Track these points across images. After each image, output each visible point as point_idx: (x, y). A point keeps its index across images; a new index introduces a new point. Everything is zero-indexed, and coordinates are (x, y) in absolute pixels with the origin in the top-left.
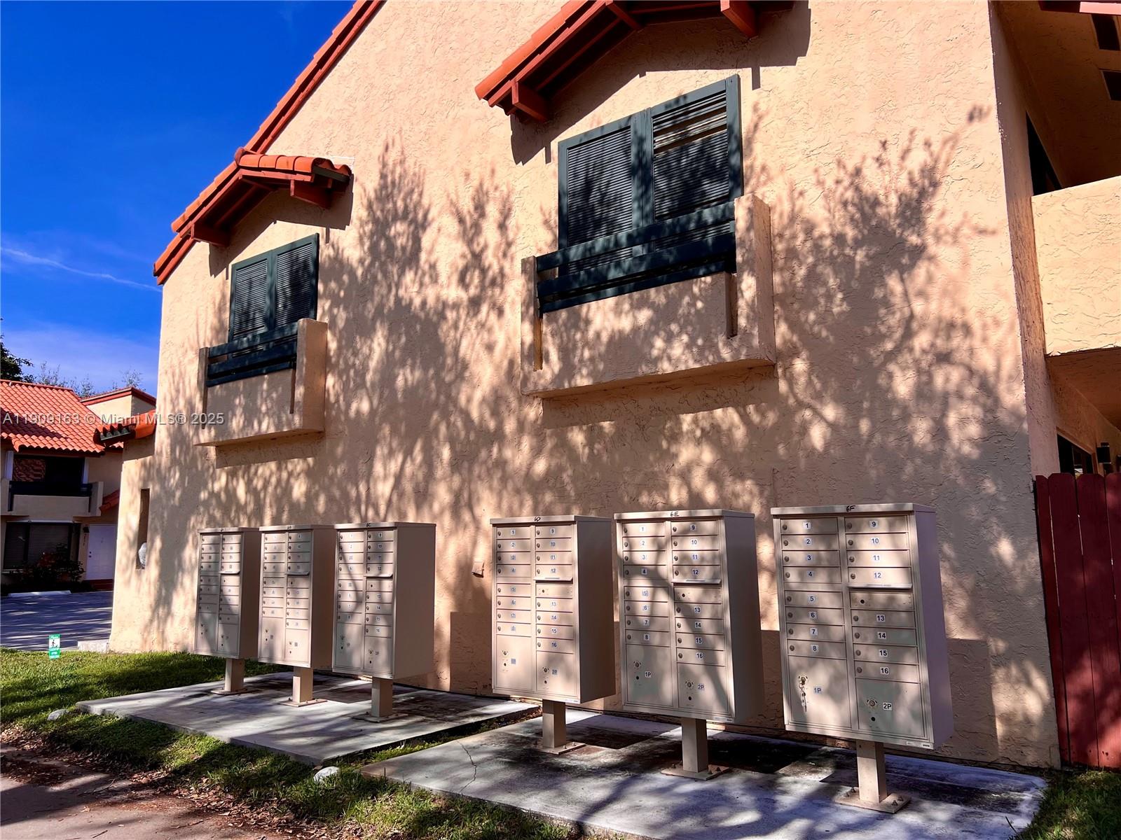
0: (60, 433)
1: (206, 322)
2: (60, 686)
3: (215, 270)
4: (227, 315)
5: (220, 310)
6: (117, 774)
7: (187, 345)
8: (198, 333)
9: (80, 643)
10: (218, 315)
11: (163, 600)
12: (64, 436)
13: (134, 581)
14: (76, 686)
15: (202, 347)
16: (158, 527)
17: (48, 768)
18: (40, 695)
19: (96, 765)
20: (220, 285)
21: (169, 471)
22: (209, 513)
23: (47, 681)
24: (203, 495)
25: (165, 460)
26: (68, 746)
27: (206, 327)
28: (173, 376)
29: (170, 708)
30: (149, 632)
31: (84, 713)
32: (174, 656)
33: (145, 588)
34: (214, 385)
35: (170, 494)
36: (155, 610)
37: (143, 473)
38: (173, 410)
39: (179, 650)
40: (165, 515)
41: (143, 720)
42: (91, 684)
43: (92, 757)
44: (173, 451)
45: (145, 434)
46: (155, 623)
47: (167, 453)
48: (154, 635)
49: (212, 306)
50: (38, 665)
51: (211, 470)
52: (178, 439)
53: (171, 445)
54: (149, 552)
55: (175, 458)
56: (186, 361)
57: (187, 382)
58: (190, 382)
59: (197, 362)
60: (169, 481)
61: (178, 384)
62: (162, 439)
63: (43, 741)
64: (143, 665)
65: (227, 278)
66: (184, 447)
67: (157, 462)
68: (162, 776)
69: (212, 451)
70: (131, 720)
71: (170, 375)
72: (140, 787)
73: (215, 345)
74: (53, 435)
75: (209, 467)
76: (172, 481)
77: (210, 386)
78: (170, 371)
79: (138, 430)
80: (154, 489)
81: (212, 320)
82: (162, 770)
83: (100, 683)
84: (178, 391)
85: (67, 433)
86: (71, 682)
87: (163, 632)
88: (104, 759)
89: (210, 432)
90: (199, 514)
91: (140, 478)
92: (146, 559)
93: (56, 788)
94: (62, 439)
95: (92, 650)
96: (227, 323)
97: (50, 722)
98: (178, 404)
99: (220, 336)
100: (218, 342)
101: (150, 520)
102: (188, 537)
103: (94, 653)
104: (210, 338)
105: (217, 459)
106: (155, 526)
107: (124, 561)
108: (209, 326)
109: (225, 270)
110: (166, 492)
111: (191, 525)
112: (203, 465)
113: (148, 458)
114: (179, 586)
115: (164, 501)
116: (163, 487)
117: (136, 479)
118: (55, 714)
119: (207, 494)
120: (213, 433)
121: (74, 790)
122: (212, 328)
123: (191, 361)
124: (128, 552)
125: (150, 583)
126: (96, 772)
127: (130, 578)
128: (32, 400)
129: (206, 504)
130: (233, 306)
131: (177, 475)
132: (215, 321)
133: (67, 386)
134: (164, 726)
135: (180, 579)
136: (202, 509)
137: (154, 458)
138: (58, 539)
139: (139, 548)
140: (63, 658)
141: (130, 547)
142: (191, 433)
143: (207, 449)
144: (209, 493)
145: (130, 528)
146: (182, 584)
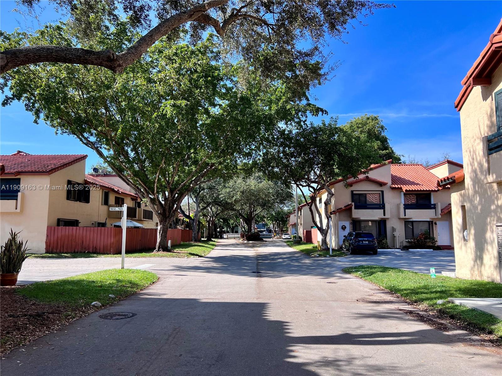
0: (420, 183)
1: (484, 123)
2: (439, 290)
3: (485, 98)
4: (494, 118)
5: (491, 116)
6: (472, 332)
7: (475, 137)
8: (480, 130)
9: (443, 272)
10: (490, 119)
11: (479, 257)
12: (422, 184)
13: (463, 248)
14: (445, 291)
15: (483, 136)
16: (472, 223)
17: (442, 324)
18: (432, 292)
19: (462, 327)
20: (490, 104)
21: (474, 197)
22: (497, 216)
23: (433, 287)
24: (493, 207)
25: (471, 192)
26: (448, 316)
27: (484, 126)
28: (470, 152)
29: (493, 308)
30: (474, 271)
31: (452, 303)
32: (489, 283)
33: (469, 251)
34: (492, 154)
35: (475, 208)
36: (475, 261)
37: (461, 198)
38: (472, 168)
39: (490, 280)
40: (474, 217)
41: (481, 311)
42: (452, 291)
43: (460, 323)
44: (474, 187)
45: (460, 180)
46: (476, 267)
47: (471, 188)
48: (476, 272)
49: (486, 115)
50: (427, 280)
51: (496, 195)
52: (476, 181)
53: (473, 184)
54: (469, 234)
55: (476, 190)
56: (476, 144)
57: (477, 154)
58: (479, 153)
59: (481, 144)
60: (474, 202)
61: (473, 155)
62: (468, 182)
63: (437, 312)
64: (474, 285)
65: (492, 100)
66: (480, 185)
67: (467, 193)
68: (495, 338)
69: (495, 186)
70: (474, 310)
71: (468, 152)
72: (485, 341)
73: (490, 134)
74: (417, 184)
75: (494, 194)
76: (476, 202)
77: (490, 155)
78: (468, 150)
79: (456, 179)
80: (467, 205)
81: (487, 122)
82: (494, 335)
83: (456, 291)
84: (473, 159)
85: (422, 183)
86: (444, 289)
87: (481, 271)
88: (465, 325)
89: (493, 176)
90: (491, 216)
91: (460, 201)
92: (468, 237)
93: (447, 333)
94: (421, 186)
95: (448, 276)
96: (495, 122)
97: (438, 304)
98: (474, 165)
99: (493, 129)
100: (492, 132)
101: (467, 219)
102: (487, 227)
103: (450, 277)
104: (487, 131)
105: (498, 189)
106: (470, 223)
107: (458, 238)
108: (486, 125)
109: (491, 96)
110: (473, 207)
111: (488, 222)
112: (491, 193)
113: (463, 192)
114: (486, 251)
115: (473, 211)
116: (471, 204)
117: (458, 202)
118: (440, 302)
119: (495, 207)
120: (495, 176)
121: (455, 336)
122: (487, 126)
123: (478, 144)
124: (459, 234)
125: (471, 249)
126: (463, 329)
127: (461, 246)
128: (407, 171)
129: (495, 211)
130: (498, 113)
131: (478, 199)
132: (489, 123)
133: (419, 163)
134: (491, 315)
135: (486, 247)
136: (493, 214)
137: (465, 191)
138: (425, 227)
139: (464, 232)
140: (437, 278)
141: (460, 232)
142: (482, 178)
143: (492, 185)
144: (496, 206)
145: (458, 224)
146: (487, 250)
